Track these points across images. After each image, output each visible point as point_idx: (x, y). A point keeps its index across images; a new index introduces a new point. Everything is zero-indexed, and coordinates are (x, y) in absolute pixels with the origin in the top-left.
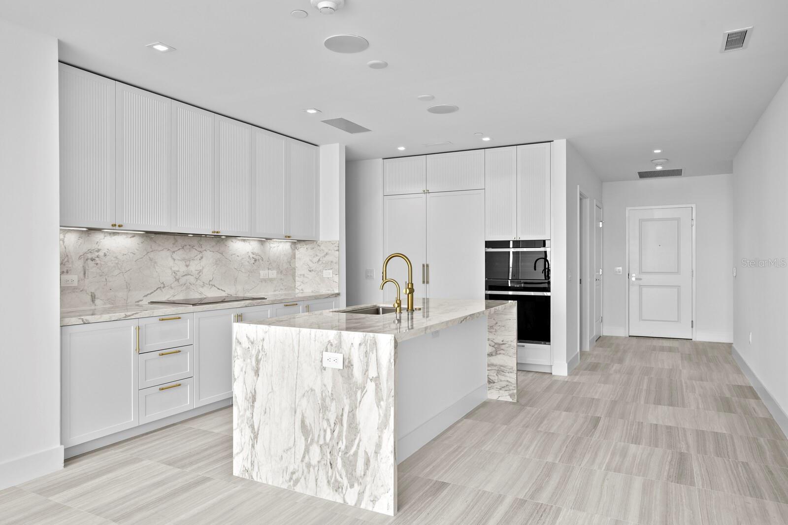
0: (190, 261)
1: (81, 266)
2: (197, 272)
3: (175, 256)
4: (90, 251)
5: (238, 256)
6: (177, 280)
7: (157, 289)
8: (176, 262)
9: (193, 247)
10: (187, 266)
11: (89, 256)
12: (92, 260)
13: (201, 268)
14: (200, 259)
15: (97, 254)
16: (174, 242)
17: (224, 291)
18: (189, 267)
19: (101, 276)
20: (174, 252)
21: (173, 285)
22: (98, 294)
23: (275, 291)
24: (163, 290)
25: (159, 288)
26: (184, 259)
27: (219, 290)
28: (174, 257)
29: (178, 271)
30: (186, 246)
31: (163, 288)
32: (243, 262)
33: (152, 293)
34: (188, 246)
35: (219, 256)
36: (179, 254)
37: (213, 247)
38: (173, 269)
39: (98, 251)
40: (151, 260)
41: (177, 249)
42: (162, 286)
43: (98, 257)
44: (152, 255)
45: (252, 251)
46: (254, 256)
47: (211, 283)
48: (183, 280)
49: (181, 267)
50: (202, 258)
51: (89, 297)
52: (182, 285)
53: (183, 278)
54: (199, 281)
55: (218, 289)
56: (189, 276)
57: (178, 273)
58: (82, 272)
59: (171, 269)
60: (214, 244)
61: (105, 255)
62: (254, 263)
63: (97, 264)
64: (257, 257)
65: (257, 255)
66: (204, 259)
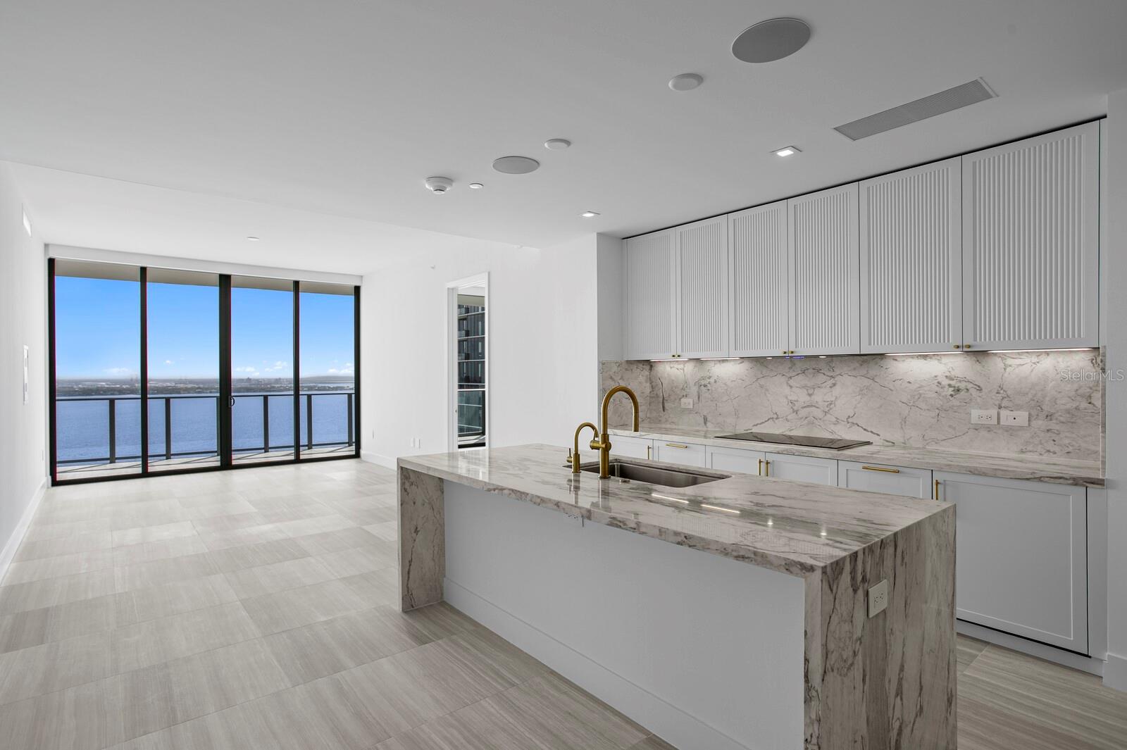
0: (814, 388)
1: (696, 391)
2: (827, 404)
3: (791, 382)
4: (703, 378)
5: (909, 382)
6: (797, 412)
7: (769, 420)
8: (794, 389)
9: (819, 371)
10: (810, 395)
11: (703, 382)
12: (705, 386)
13: (833, 399)
14: (831, 387)
15: (709, 380)
16: (790, 366)
17: (878, 435)
18: (813, 397)
19: (712, 401)
20: (791, 378)
21: (789, 418)
22: (709, 418)
23: (1022, 452)
24: (776, 421)
25: (771, 418)
26: (804, 387)
27: (865, 432)
28: (791, 385)
29: (797, 401)
30: (808, 369)
31: (777, 418)
32: (921, 392)
33: (763, 423)
34: (811, 371)
35: (866, 382)
36: (799, 380)
37: (855, 369)
38: (790, 398)
39: (710, 378)
40: (761, 387)
41: (794, 374)
42: (775, 416)
43: (709, 383)
44: (762, 382)
45: (948, 374)
46: (952, 383)
47: (850, 420)
48: (803, 413)
49: (802, 397)
50: (834, 385)
51: (702, 421)
52: (801, 418)
53: (805, 409)
54: (828, 416)
55: (865, 430)
56: (814, 408)
57: (796, 403)
58: (697, 397)
59: (787, 398)
60: (858, 365)
61: (715, 382)
62: (952, 395)
63: (709, 390)
64: (962, 385)
65: (960, 381)
66: (837, 387)
